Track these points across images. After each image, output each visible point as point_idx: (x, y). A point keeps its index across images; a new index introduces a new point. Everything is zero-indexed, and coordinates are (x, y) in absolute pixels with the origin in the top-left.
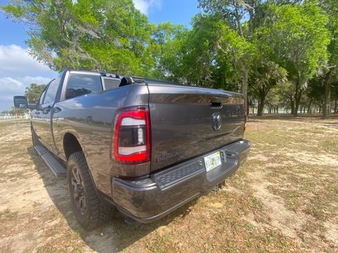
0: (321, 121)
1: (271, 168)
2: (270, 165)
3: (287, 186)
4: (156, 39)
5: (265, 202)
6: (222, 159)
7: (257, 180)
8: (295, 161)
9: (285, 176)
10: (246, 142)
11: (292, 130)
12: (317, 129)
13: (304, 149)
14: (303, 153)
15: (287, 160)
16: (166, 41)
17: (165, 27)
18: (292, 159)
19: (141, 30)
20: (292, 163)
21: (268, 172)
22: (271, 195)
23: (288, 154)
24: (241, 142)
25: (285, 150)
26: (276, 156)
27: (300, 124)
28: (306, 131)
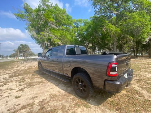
0: (149, 59)
1: (137, 79)
2: (136, 78)
3: (146, 86)
4: (75, 25)
5: (140, 91)
6: (128, 76)
7: (133, 84)
8: (145, 77)
9: (143, 82)
10: (132, 70)
11: (139, 64)
12: (149, 63)
13: (147, 72)
14: (147, 73)
15: (142, 76)
16: (79, 26)
17: (80, 21)
18: (143, 75)
19: (70, 22)
20: (144, 78)
21: (136, 81)
22: (141, 89)
23: (141, 74)
24: (130, 70)
25: (139, 72)
26: (137, 75)
27: (141, 61)
28: (145, 64)
